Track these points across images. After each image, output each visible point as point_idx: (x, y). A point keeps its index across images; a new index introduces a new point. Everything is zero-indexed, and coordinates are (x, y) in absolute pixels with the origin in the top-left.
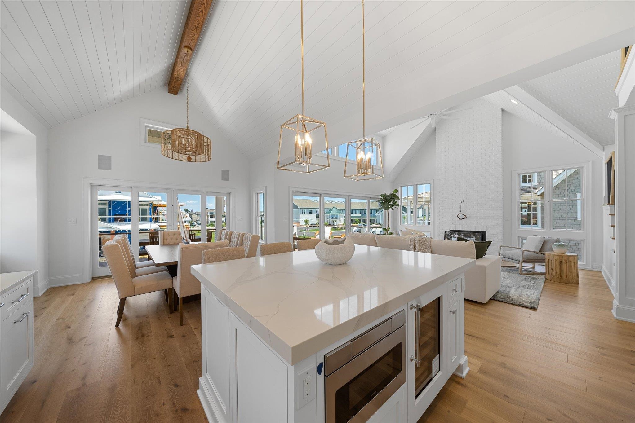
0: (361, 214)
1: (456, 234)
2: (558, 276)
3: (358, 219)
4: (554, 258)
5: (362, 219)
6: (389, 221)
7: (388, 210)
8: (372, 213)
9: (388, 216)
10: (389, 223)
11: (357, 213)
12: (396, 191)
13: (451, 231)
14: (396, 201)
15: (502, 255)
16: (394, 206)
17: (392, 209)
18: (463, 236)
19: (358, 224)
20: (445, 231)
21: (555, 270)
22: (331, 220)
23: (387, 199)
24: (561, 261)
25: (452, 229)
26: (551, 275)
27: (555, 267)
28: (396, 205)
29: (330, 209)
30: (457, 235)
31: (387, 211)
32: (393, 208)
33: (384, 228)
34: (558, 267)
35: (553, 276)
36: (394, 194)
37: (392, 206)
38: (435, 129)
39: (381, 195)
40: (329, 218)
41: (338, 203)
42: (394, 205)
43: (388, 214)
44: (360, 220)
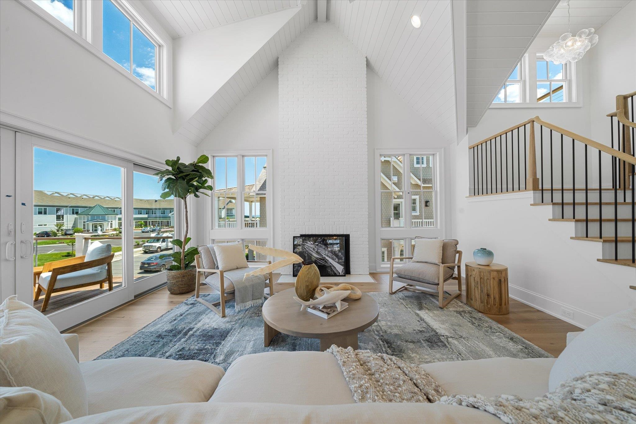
0: (147, 215)
1: (310, 242)
2: (497, 305)
3: (143, 221)
4: (490, 277)
5: (149, 222)
6: (187, 223)
7: (184, 198)
8: (164, 214)
9: (187, 212)
10: (187, 227)
11: (141, 214)
12: (205, 159)
13: (302, 236)
14: (204, 179)
15: (397, 273)
16: (201, 190)
17: (196, 196)
18: (320, 243)
19: (142, 227)
20: (294, 237)
21: (492, 296)
22: (91, 224)
23: (182, 172)
24: (500, 280)
25: (304, 233)
26: (486, 304)
27: (492, 290)
28: (205, 188)
29: (90, 207)
30: (312, 243)
31: (183, 201)
32: (197, 193)
33: (177, 240)
34: (497, 290)
35: (489, 306)
36: (200, 164)
37: (197, 189)
38: (276, 64)
39: (168, 162)
40: (86, 221)
41: (107, 198)
42: (201, 188)
43: (186, 208)
44: (146, 222)
